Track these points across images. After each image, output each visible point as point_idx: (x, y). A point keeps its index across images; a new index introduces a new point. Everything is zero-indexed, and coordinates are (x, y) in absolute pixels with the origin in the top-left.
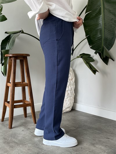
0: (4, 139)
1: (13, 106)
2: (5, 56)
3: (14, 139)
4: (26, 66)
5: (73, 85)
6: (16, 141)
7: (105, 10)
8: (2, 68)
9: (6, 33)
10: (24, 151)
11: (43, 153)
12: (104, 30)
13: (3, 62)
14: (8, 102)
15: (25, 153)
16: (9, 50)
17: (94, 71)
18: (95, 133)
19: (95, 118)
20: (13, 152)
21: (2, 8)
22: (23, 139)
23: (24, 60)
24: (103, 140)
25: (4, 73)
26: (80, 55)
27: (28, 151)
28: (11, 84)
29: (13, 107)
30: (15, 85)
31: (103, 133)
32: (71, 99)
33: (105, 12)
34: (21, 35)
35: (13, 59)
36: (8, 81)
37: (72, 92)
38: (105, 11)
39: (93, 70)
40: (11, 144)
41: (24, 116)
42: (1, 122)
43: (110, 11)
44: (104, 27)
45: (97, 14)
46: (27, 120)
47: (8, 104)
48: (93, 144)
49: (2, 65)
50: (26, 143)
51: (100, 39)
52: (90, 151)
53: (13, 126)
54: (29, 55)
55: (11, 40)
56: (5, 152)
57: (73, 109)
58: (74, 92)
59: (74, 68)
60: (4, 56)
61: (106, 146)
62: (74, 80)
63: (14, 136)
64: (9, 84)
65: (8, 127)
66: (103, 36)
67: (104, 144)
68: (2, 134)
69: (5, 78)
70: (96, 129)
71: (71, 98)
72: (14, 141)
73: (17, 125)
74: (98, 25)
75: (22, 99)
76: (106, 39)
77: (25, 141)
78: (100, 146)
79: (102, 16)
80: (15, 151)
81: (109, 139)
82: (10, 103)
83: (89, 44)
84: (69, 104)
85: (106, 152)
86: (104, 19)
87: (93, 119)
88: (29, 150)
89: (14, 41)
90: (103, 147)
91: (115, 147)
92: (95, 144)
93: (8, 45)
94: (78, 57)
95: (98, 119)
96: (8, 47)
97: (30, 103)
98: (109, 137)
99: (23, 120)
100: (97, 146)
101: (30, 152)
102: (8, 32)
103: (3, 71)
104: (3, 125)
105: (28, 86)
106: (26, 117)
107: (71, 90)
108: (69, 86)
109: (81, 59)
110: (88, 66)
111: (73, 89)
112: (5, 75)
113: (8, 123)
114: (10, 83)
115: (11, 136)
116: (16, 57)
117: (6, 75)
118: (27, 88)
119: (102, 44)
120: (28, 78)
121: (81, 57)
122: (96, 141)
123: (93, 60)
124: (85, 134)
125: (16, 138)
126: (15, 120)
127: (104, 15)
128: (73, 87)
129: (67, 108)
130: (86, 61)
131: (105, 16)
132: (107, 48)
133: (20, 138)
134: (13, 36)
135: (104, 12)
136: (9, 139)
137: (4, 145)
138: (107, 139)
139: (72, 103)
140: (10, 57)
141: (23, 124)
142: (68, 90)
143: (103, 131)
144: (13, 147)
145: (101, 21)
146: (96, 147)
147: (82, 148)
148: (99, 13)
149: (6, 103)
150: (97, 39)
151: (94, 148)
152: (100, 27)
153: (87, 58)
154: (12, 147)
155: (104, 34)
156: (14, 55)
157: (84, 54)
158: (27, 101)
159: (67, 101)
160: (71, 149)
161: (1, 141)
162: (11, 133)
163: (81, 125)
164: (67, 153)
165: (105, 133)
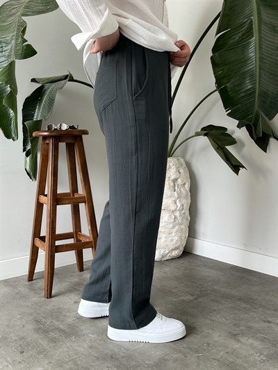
0: (36, 321)
1: (54, 248)
2: (34, 134)
3: (57, 323)
4: (80, 157)
5: (186, 198)
6: (61, 327)
7: (263, 26)
8: (26, 162)
9: (33, 80)
10: (82, 349)
11: (123, 355)
12: (260, 72)
13: (29, 147)
14: (43, 239)
15: (83, 354)
16: (41, 121)
17: (236, 167)
18: (238, 310)
19: (238, 274)
20: (58, 352)
21: (26, 27)
23: (76, 144)
24: (256, 325)
25: (32, 174)
26: (203, 129)
27: (90, 350)
28: (48, 200)
29: (54, 250)
30: (57, 200)
31: (255, 308)
32: (182, 229)
33: (263, 32)
34: (69, 85)
35: (51, 142)
36: (41, 191)
37: (184, 213)
38: (262, 28)
39: (232, 165)
40: (52, 334)
41: (76, 269)
42: (27, 283)
43: (273, 29)
44: (260, 65)
45: (243, 35)
46: (84, 277)
47: (42, 243)
48: (234, 336)
49: (27, 155)
50: (84, 332)
51: (251, 94)
52: (227, 352)
53: (53, 292)
54: (86, 132)
55: (45, 98)
56: (39, 353)
57: (187, 252)
58: (188, 213)
59: (188, 157)
60: (31, 136)
61: (263, 340)
62: (187, 186)
63: (57, 314)
64: (43, 199)
65: (43, 293)
66: (257, 86)
67: (259, 335)
68: (32, 311)
69: (35, 184)
70: (240, 299)
71: (183, 227)
72: (57, 327)
73: (63, 290)
74: (245, 61)
75: (72, 231)
76: (264, 95)
77: (82, 328)
78: (251, 341)
79: (254, 40)
80: (62, 350)
81: (270, 322)
82: (47, 239)
83: (226, 107)
84: (177, 240)
85: (265, 353)
86: (260, 48)
87: (233, 275)
88: (91, 347)
89: (51, 101)
90: (256, 343)
92: (238, 334)
93: (39, 110)
94: (197, 134)
95: (244, 275)
96: (38, 113)
97: (92, 239)
98: (269, 319)
99: (76, 277)
100: (243, 340)
101: (94, 354)
102: (38, 79)
103: (28, 168)
104: (31, 289)
105: (85, 202)
106: (83, 271)
107: (182, 209)
108: (178, 201)
109: (206, 137)
110: (222, 154)
111: (187, 207)
112: (32, 177)
113: (42, 284)
114: (46, 196)
115: (52, 316)
116: (58, 137)
117: (35, 177)
118: (83, 207)
119: (254, 105)
120: (85, 184)
121: (206, 135)
122: (241, 328)
123: (233, 142)
124: (214, 310)
125: (62, 321)
126: (58, 278)
127: (260, 38)
128: (187, 203)
129: (173, 250)
130: (217, 144)
131: (263, 40)
132: (267, 116)
133: (70, 320)
134: (50, 88)
135: (260, 30)
136: (46, 322)
137: (36, 336)
138: (267, 324)
139: (183, 238)
140: (45, 138)
141: (76, 287)
142: (176, 210)
143: (256, 304)
144: (55, 342)
145: (252, 52)
146: (241, 343)
147: (208, 344)
148: (249, 33)
149: (37, 239)
150: (243, 95)
151: (236, 345)
152: (251, 67)
153: (219, 137)
154: (53, 340)
155: (259, 83)
156: (54, 134)
157: (211, 127)
158: (84, 236)
159: (173, 235)
160: (185, 346)
161: (30, 327)
162: (49, 307)
163: (206, 291)
164: (176, 356)
165: (261, 309)
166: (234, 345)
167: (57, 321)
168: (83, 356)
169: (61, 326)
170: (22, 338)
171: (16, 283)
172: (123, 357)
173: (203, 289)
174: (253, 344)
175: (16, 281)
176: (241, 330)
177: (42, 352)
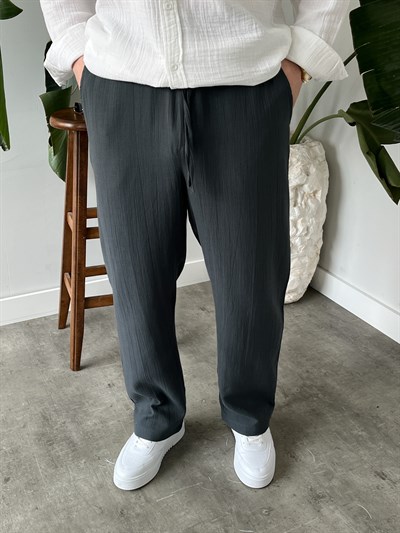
0: (44, 418)
3: (71, 427)
6: (75, 436)
10: (86, 489)
11: (138, 510)
20: (53, 489)
22: (98, 431)
24: (357, 479)
27: (98, 494)
29: (82, 305)
40: (56, 450)
42: (57, 332)
49: (51, 142)
50: (100, 453)
53: (85, 357)
56: (29, 485)
61: (357, 516)
63: (76, 407)
64: (70, 221)
67: (357, 504)
68: (45, 395)
72: (68, 434)
73: (101, 355)
77: (101, 442)
78: (337, 514)
80: (59, 485)
81: (382, 476)
87: (368, 355)
88: (100, 487)
90: (344, 522)
91: (388, 526)
92: (323, 497)
94: (341, 114)
98: (387, 470)
100: (326, 510)
101: (101, 501)
104: (59, 346)
108: (299, 221)
109: (354, 129)
110: (374, 165)
115: (68, 411)
122: (335, 483)
124: (307, 435)
125: (79, 424)
126: (103, 326)
133: (90, 424)
136: (56, 423)
137: (34, 449)
138: (377, 481)
143: (379, 429)
144: (56, 467)
146: (321, 516)
147: (270, 509)
151: (310, 521)
154: (55, 463)
160: (234, 508)
161: (32, 428)
162: (70, 390)
163: (310, 387)
164: (213, 527)
165: (381, 444)
166: (309, 519)
167: (73, 421)
168: (84, 503)
169: (74, 434)
170: (15, 451)
171: (42, 331)
172: (138, 515)
173: (308, 382)
174: (337, 521)
175: (43, 326)
176: (331, 488)
177: (33, 484)
